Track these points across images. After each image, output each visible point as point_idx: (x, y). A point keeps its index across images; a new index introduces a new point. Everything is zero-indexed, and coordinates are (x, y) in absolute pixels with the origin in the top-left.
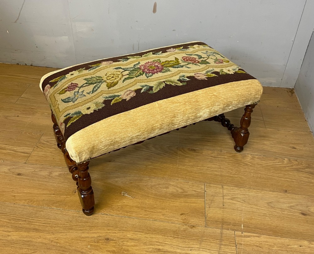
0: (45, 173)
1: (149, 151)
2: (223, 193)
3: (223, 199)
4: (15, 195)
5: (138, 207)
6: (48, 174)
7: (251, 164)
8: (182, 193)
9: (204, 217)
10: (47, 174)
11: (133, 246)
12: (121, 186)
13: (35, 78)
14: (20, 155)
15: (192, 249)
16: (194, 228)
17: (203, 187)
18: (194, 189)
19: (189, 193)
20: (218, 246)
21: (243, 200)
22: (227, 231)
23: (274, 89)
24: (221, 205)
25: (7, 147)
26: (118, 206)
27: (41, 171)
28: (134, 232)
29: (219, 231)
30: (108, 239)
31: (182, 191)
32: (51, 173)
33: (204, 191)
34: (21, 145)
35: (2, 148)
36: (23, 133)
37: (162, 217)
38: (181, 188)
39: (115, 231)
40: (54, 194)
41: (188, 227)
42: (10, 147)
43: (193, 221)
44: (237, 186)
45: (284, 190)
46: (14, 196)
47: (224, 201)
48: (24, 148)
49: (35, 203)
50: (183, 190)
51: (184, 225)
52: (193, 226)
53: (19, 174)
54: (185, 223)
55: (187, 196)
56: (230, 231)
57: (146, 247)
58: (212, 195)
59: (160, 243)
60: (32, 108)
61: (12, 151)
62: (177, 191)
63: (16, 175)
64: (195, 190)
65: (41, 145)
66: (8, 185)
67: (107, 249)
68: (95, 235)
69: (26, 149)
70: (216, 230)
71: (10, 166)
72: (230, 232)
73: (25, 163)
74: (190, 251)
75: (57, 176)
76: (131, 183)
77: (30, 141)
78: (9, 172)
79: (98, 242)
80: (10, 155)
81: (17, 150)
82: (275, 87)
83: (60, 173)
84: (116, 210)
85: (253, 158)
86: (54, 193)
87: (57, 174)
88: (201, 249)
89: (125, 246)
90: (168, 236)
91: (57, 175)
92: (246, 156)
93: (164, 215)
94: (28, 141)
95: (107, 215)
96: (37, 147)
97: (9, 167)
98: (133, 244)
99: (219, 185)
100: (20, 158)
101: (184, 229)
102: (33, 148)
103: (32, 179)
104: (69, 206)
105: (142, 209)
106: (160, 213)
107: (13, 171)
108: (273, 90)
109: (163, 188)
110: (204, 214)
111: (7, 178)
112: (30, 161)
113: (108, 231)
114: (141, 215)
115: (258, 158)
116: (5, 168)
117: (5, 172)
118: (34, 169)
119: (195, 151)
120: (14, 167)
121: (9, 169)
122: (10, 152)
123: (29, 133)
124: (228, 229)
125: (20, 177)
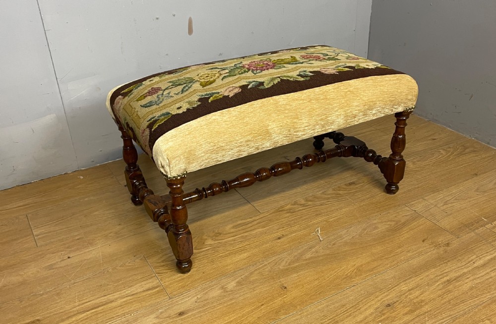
0: (216, 292)
2: (432, 204)
3: (439, 208)
6: (222, 291)
8: (397, 224)
9: (446, 231)
10: (219, 292)
11: (421, 294)
12: (328, 253)
14: (148, 296)
15: (473, 261)
16: (451, 245)
17: (408, 209)
18: (402, 214)
19: (403, 221)
20: (489, 245)
21: (454, 200)
22: (479, 230)
24: (445, 214)
25: (111, 297)
26: (353, 271)
27: (207, 293)
28: (405, 282)
29: (473, 234)
30: (389, 305)
31: (394, 223)
32: (223, 288)
34: (132, 285)
35: (104, 303)
36: (110, 271)
38: (391, 221)
39: (385, 294)
40: (262, 305)
41: (444, 248)
42: (117, 295)
43: (441, 240)
44: (434, 192)
45: (473, 175)
47: (443, 209)
48: (140, 285)
50: (394, 221)
51: (440, 248)
52: (448, 244)
53: (181, 314)
54: (438, 246)
55: (404, 224)
57: (434, 287)
58: (425, 210)
59: (440, 275)
60: (78, 239)
61: (128, 297)
62: (391, 225)
63: (177, 317)
64: (404, 215)
67: (401, 314)
68: (372, 310)
69: (147, 285)
70: (469, 235)
71: (152, 313)
72: (482, 229)
73: (170, 298)
74: (475, 264)
75: (236, 286)
76: (334, 244)
77: (139, 274)
78: (163, 320)
79: (384, 314)
80: (132, 302)
81: (134, 293)
83: (235, 282)
84: (356, 276)
85: (414, 163)
88: (481, 257)
89: (413, 299)
90: (439, 266)
91: (235, 285)
93: (409, 251)
94: (135, 274)
95: (354, 286)
96: (159, 273)
97: (154, 316)
98: (417, 293)
99: (418, 200)
100: (152, 298)
101: (443, 251)
102: (156, 278)
103: (209, 308)
105: (381, 260)
106: (403, 252)
107: (165, 315)
109: (374, 231)
110: (442, 230)
112: (175, 293)
113: (379, 298)
114: (388, 264)
115: (418, 161)
116: (149, 320)
118: (194, 297)
119: (354, 183)
120: (160, 311)
121: (157, 317)
122: (124, 300)
123: (120, 267)
124: (478, 228)
125: (187, 315)
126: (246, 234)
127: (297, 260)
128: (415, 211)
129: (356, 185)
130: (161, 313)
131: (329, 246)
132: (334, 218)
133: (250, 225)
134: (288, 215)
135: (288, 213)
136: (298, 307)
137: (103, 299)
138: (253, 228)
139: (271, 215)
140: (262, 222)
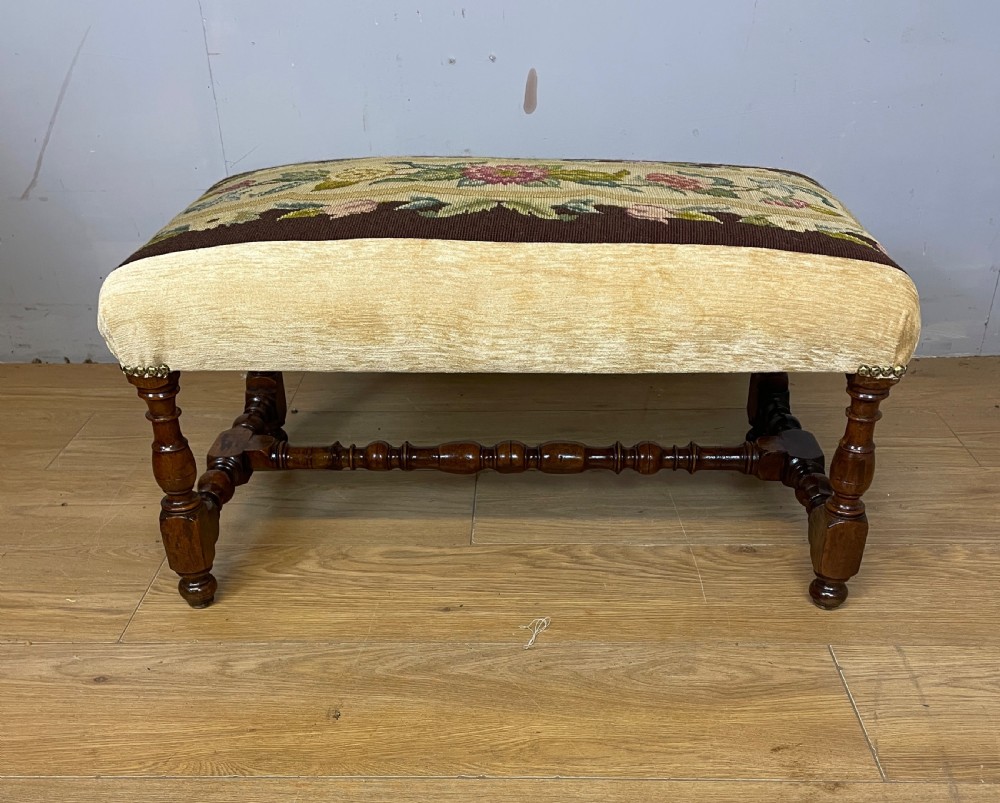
0: (204, 667)
1: (586, 567)
2: (910, 670)
3: (917, 686)
4: (93, 749)
5: (600, 742)
6: (218, 668)
7: (973, 573)
8: (754, 681)
9: (867, 751)
10: (211, 668)
12: (510, 680)
13: (109, 393)
14: (92, 621)
16: (842, 790)
17: (826, 656)
18: (794, 664)
19: (779, 679)
21: (991, 683)
22: (975, 786)
23: (963, 362)
24: (918, 707)
25: (36, 598)
26: (518, 745)
27: (187, 660)
29: (942, 790)
31: (748, 676)
32: (225, 664)
33: (835, 669)
34: (92, 590)
35: (16, 603)
36: (92, 552)
37: (701, 765)
38: (747, 669)
40: (253, 730)
41: (815, 789)
42: (50, 599)
43: (827, 766)
44: (950, 642)
46: (94, 751)
47: (925, 693)
48: (104, 595)
49: (182, 766)
50: (754, 672)
51: (801, 785)
52: (837, 784)
53: (100, 680)
54: (798, 774)
55: (772, 690)
56: (988, 785)
58: (871, 677)
60: (113, 479)
61: (60, 608)
62: (733, 677)
63: (88, 682)
64: (798, 667)
65: (167, 582)
66: (63, 717)
69: (114, 600)
70: (930, 786)
71: (59, 655)
72: (989, 789)
73: (118, 642)
75: (251, 671)
76: (546, 668)
77: (125, 575)
78: (58, 676)
80: (54, 622)
81: (77, 606)
82: (961, 355)
83: (260, 661)
84: (513, 758)
85: (975, 554)
86: (252, 727)
87: (252, 664)
91: (254, 667)
92: (947, 551)
93: (708, 757)
94: (119, 574)
95: (483, 778)
96: (155, 588)
97: (57, 661)
99: (882, 645)
100: (94, 628)
101: (801, 795)
102: (142, 594)
103: (156, 690)
104: (322, 764)
105: (616, 747)
106: (690, 752)
107: (72, 669)
108: (961, 364)
109: (676, 674)
110: (862, 743)
111: (52, 695)
112: (137, 636)
114: (618, 764)
115: (994, 553)
116: (38, 666)
117: (41, 679)
118: (158, 658)
119: (755, 551)
120: (75, 657)
121: (57, 668)
122: (51, 612)
123: (114, 551)
124: (976, 781)
125: (106, 686)
126: (391, 575)
127: (428, 669)
128: (839, 668)
129: (756, 556)
130: (75, 662)
131: (530, 668)
132: (613, 610)
133: (422, 561)
134: (521, 567)
135: (527, 564)
136: (315, 768)
137: (23, 597)
138: (419, 569)
139: (485, 557)
140: (449, 564)
